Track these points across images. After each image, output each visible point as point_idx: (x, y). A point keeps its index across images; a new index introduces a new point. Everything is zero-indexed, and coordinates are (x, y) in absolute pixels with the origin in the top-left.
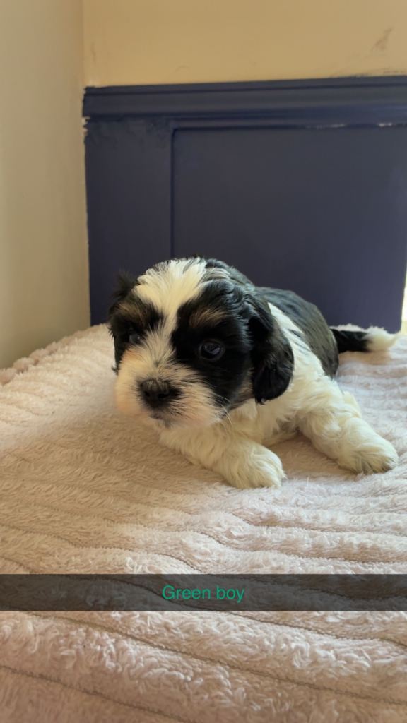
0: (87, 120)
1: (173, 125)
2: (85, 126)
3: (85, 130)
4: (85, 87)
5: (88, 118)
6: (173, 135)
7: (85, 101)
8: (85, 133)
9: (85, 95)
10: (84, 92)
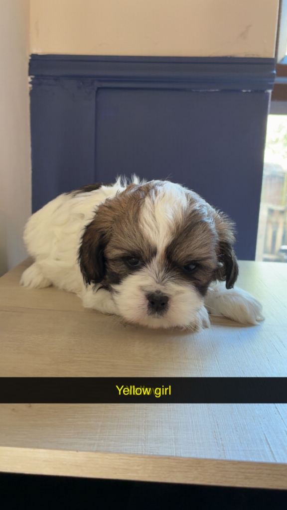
0: (32, 78)
1: (97, 84)
2: (30, 83)
3: (30, 86)
4: (30, 54)
5: (33, 77)
6: (97, 92)
7: (30, 64)
8: (30, 88)
9: (30, 60)
10: (30, 58)
